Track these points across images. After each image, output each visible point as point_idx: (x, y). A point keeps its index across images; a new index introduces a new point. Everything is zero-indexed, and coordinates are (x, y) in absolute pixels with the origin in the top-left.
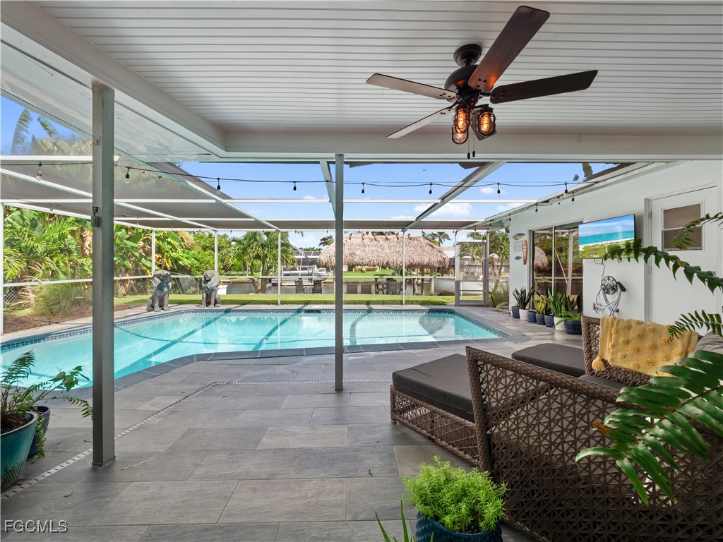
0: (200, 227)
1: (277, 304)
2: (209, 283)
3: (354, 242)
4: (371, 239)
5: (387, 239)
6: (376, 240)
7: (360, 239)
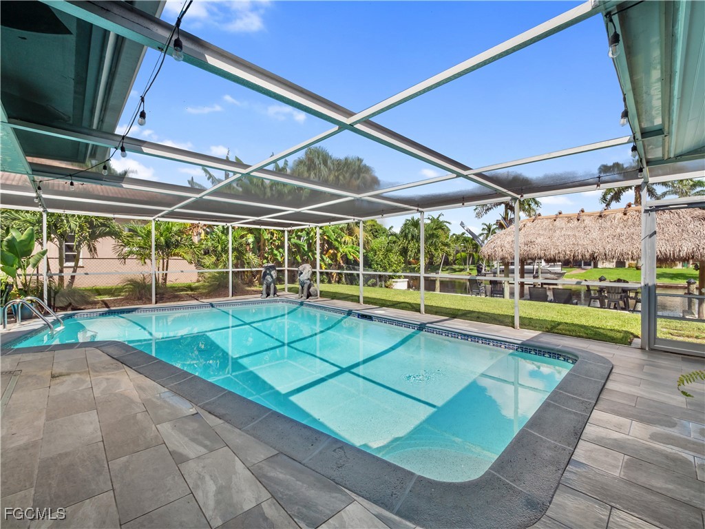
3: (538, 226)
4: (569, 219)
5: (600, 216)
6: (578, 220)
7: (549, 220)
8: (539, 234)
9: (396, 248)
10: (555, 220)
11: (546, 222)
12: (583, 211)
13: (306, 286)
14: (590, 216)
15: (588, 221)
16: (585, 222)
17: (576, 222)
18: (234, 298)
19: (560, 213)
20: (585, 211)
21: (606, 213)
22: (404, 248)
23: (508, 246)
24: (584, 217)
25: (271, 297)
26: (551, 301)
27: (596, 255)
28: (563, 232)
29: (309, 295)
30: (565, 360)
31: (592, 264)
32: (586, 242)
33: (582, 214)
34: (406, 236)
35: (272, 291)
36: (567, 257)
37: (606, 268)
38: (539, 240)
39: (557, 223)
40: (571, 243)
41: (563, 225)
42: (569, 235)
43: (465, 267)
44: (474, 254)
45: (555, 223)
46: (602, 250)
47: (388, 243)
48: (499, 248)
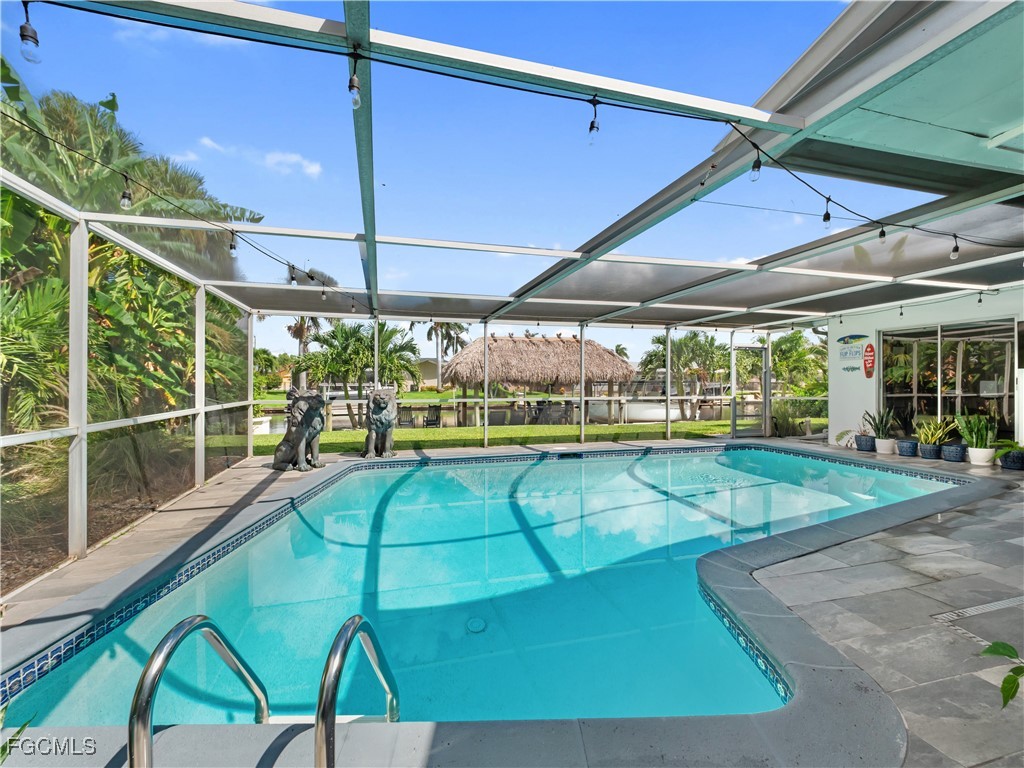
1: (482, 445)
2: (385, 411)
6: (534, 344)
10: (515, 343)
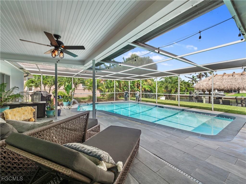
0: (134, 79)
3: (216, 78)
4: (229, 76)
5: (242, 74)
6: (233, 76)
7: (221, 76)
8: (217, 81)
9: (164, 86)
10: (223, 76)
11: (219, 77)
12: (234, 73)
13: (138, 98)
14: (237, 74)
15: (236, 76)
16: (236, 77)
17: (232, 77)
18: (116, 101)
19: (225, 74)
20: (235, 72)
21: (244, 73)
22: (166, 86)
23: (205, 85)
24: (235, 75)
25: (127, 101)
26: (221, 104)
27: (240, 88)
28: (226, 80)
29: (139, 101)
30: (231, 119)
31: (237, 92)
32: (236, 84)
33: (234, 74)
34: (167, 82)
35: (127, 99)
36: (228, 89)
37: (243, 93)
38: (217, 83)
39: (224, 77)
40: (230, 84)
41: (226, 78)
42: (229, 81)
43: (185, 92)
44: (188, 88)
45: (223, 77)
46: (242, 87)
47: (160, 84)
48: (202, 86)
